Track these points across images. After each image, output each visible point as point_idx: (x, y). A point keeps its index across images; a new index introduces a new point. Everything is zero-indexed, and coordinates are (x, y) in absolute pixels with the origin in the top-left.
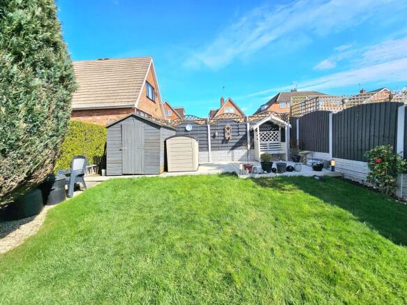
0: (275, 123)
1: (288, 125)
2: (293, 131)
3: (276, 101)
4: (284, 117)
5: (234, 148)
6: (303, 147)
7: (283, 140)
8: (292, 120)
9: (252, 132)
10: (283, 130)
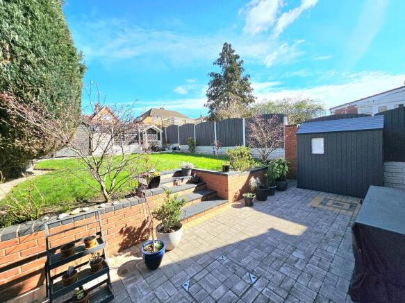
0: (154, 129)
1: (161, 131)
2: (163, 134)
3: (149, 115)
4: (159, 126)
5: (130, 144)
6: (168, 142)
7: (159, 139)
8: (163, 129)
9: (141, 134)
10: (159, 133)
